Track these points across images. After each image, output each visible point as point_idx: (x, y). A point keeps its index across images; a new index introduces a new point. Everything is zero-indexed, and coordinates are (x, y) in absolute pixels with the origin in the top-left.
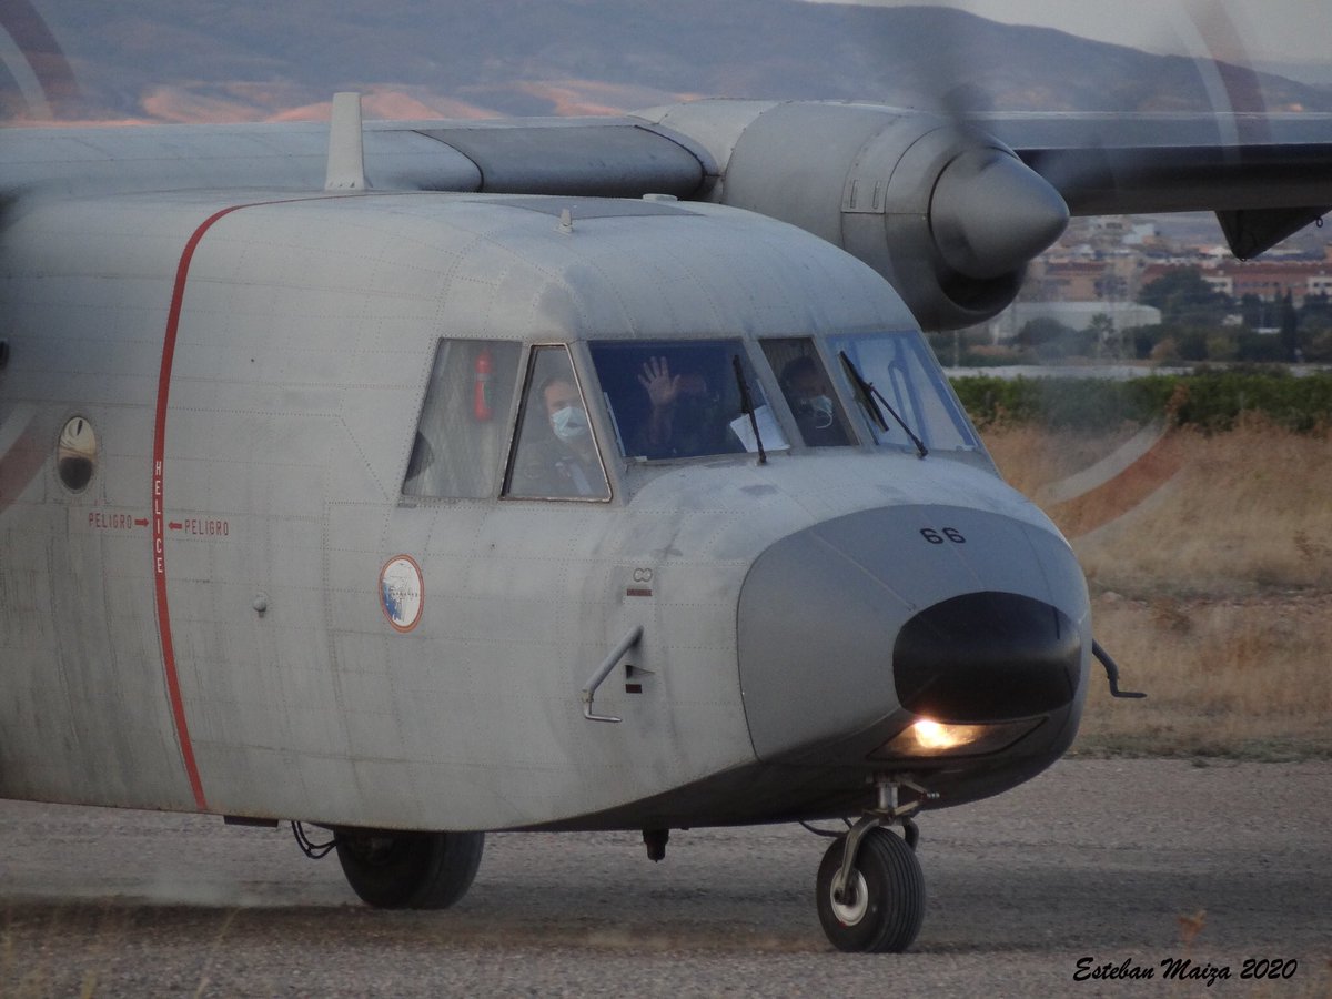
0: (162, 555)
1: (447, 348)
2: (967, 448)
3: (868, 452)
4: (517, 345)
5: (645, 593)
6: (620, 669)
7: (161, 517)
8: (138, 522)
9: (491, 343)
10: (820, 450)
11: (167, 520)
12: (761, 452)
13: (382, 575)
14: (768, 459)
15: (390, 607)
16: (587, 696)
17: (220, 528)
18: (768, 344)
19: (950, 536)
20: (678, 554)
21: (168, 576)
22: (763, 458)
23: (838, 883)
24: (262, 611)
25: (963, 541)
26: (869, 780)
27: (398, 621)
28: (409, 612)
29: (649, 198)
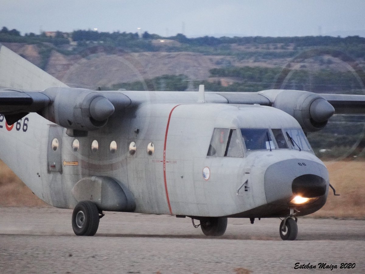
0: (165, 167)
1: (216, 129)
2: (309, 150)
3: (290, 150)
4: (228, 129)
5: (248, 173)
6: (244, 187)
7: (165, 160)
8: (161, 161)
9: (224, 129)
10: (281, 149)
11: (166, 160)
12: (271, 149)
13: (203, 170)
14: (272, 150)
15: (204, 176)
16: (237, 191)
17: (175, 162)
18: (273, 130)
19: (303, 164)
20: (254, 166)
21: (166, 171)
22: (271, 150)
23: (283, 228)
24: (182, 177)
25: (306, 165)
26: (288, 208)
27: (206, 179)
28: (207, 177)
29: (255, 105)
